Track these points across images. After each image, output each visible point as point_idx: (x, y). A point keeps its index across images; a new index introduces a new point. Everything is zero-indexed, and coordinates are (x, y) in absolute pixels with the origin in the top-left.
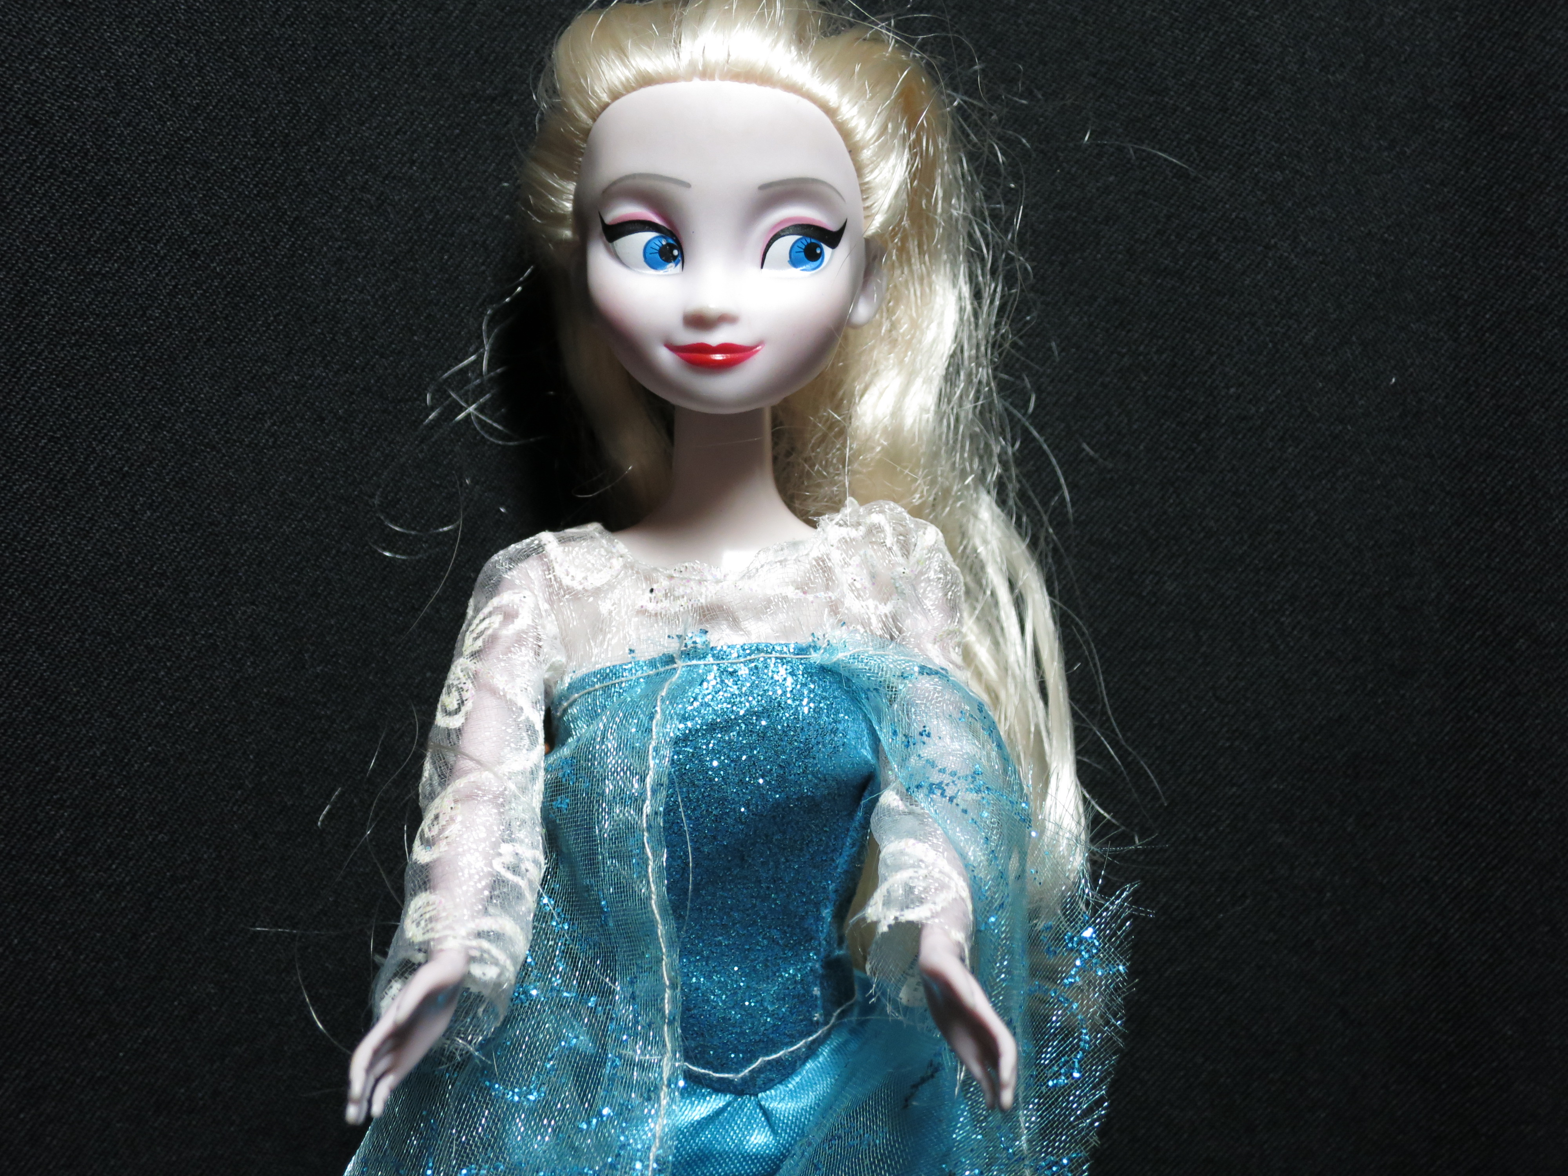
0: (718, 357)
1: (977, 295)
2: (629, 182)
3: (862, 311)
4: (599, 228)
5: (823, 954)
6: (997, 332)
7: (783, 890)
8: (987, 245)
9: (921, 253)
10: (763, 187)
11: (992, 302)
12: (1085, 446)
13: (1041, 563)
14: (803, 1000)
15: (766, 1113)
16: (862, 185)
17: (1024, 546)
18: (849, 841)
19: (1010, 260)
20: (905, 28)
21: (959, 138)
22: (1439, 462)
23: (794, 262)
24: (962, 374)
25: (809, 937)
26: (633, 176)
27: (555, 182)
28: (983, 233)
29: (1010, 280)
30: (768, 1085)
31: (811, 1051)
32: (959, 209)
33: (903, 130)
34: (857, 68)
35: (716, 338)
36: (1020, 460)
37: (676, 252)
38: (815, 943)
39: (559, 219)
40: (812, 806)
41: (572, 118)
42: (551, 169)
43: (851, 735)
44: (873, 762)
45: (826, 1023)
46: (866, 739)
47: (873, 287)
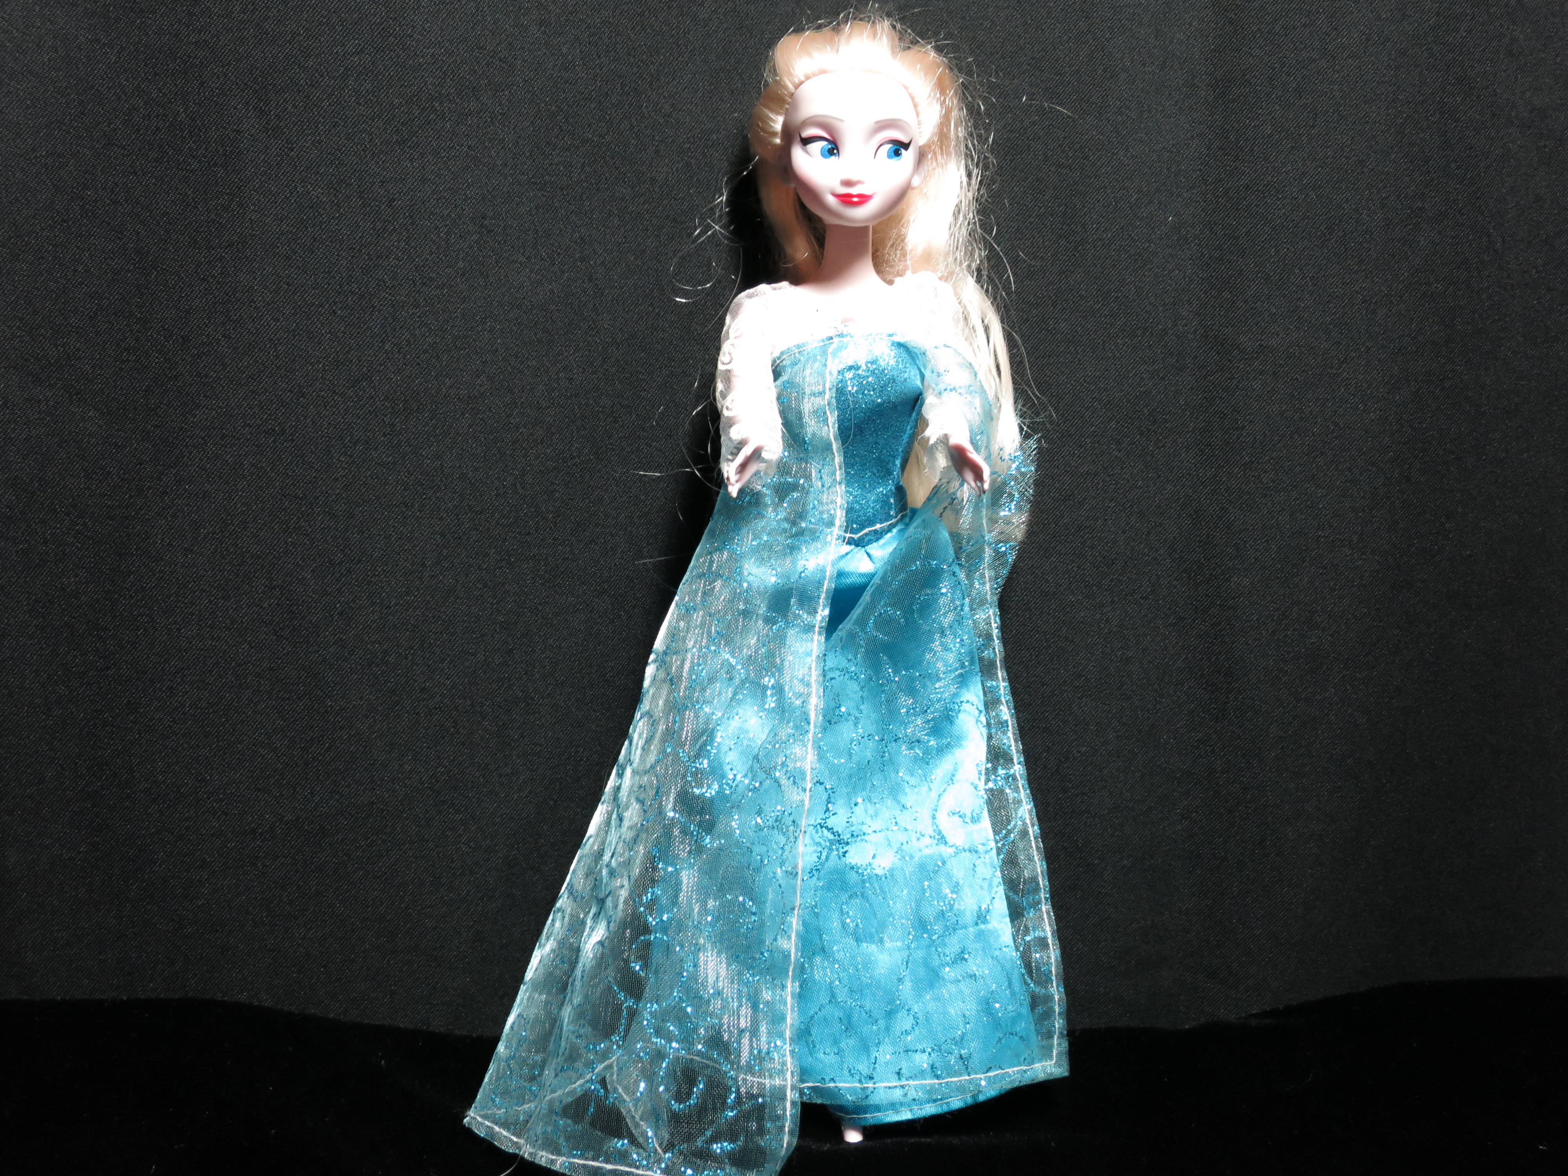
0: (855, 199)
1: (969, 175)
2: (815, 119)
3: (916, 181)
4: (799, 139)
5: (895, 483)
6: (979, 193)
7: (878, 449)
8: (975, 152)
9: (942, 154)
10: (876, 123)
11: (977, 178)
12: (1021, 253)
13: (998, 309)
14: (885, 503)
15: (868, 555)
16: (918, 121)
17: (989, 303)
18: (909, 428)
19: (986, 157)
20: (939, 49)
21: (963, 98)
22: (1197, 263)
23: (889, 157)
24: (961, 213)
25: (889, 473)
26: (817, 116)
27: (772, 116)
28: (974, 145)
29: (986, 168)
30: (870, 542)
31: (889, 529)
32: (962, 132)
33: (938, 95)
34: (918, 66)
35: (854, 191)
36: (988, 258)
37: (835, 151)
38: (892, 477)
39: (774, 134)
40: (895, 406)
41: (785, 87)
42: (772, 110)
43: (912, 374)
44: (921, 388)
45: (896, 517)
46: (918, 377)
47: (921, 169)
